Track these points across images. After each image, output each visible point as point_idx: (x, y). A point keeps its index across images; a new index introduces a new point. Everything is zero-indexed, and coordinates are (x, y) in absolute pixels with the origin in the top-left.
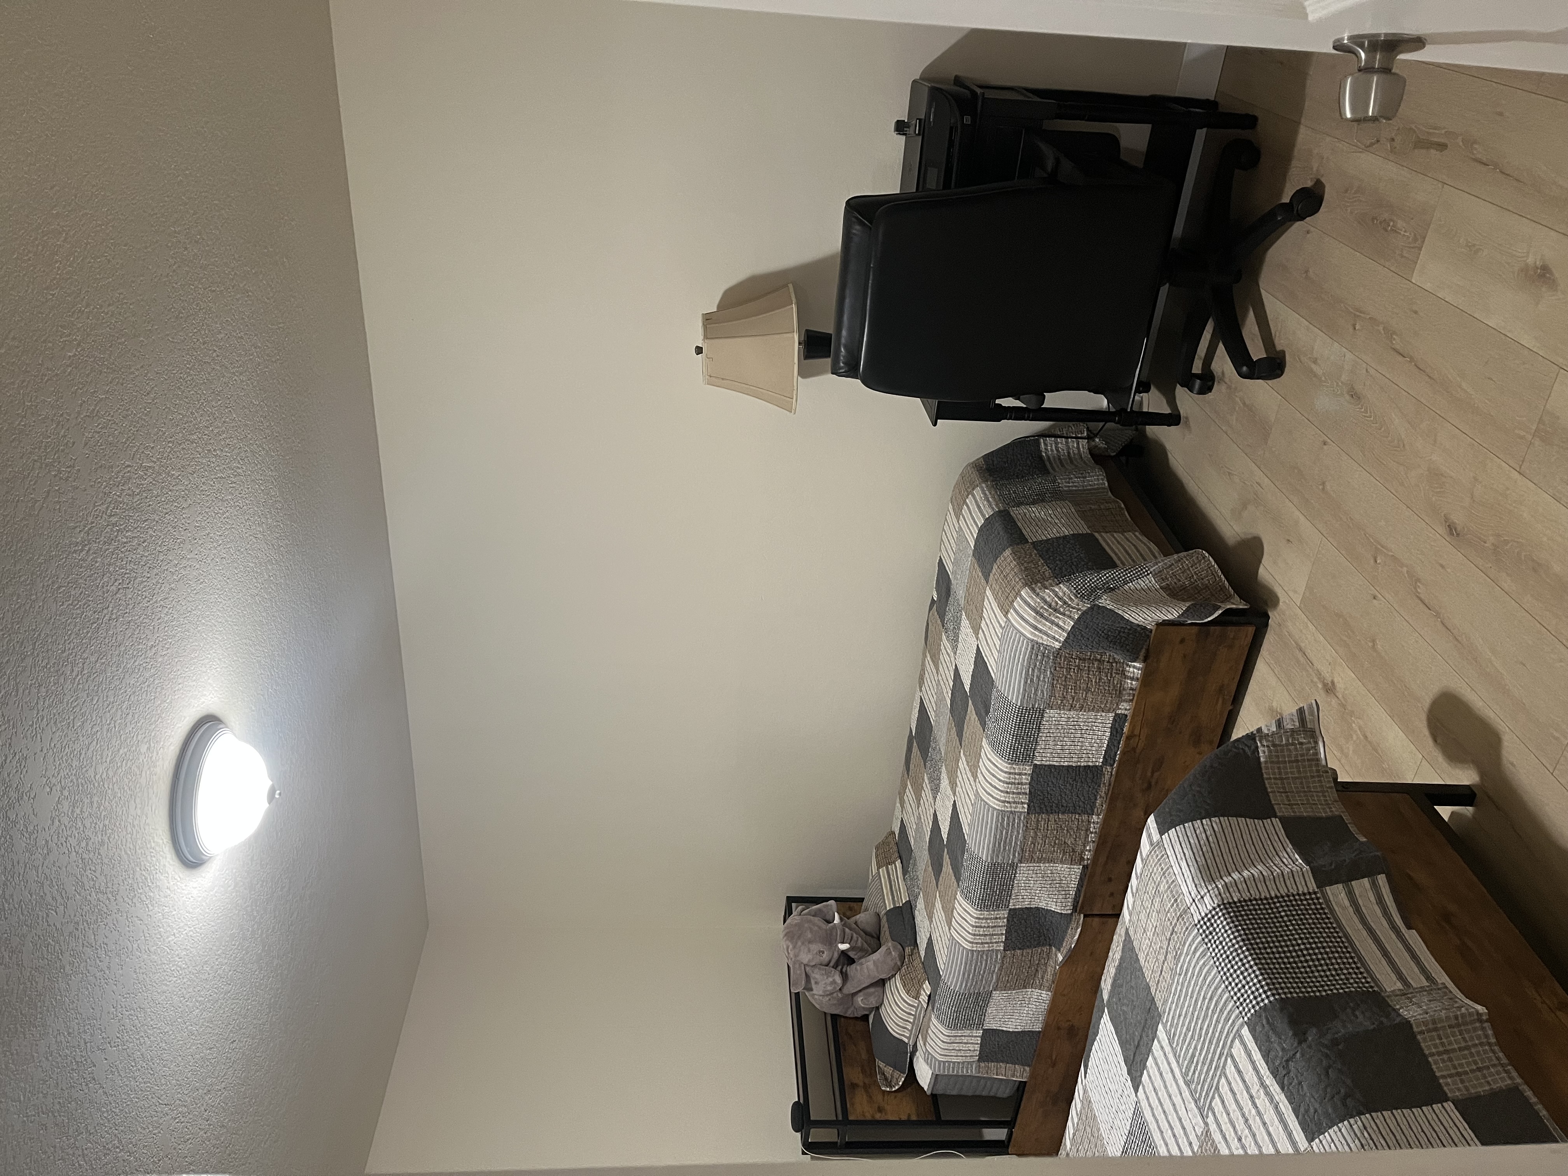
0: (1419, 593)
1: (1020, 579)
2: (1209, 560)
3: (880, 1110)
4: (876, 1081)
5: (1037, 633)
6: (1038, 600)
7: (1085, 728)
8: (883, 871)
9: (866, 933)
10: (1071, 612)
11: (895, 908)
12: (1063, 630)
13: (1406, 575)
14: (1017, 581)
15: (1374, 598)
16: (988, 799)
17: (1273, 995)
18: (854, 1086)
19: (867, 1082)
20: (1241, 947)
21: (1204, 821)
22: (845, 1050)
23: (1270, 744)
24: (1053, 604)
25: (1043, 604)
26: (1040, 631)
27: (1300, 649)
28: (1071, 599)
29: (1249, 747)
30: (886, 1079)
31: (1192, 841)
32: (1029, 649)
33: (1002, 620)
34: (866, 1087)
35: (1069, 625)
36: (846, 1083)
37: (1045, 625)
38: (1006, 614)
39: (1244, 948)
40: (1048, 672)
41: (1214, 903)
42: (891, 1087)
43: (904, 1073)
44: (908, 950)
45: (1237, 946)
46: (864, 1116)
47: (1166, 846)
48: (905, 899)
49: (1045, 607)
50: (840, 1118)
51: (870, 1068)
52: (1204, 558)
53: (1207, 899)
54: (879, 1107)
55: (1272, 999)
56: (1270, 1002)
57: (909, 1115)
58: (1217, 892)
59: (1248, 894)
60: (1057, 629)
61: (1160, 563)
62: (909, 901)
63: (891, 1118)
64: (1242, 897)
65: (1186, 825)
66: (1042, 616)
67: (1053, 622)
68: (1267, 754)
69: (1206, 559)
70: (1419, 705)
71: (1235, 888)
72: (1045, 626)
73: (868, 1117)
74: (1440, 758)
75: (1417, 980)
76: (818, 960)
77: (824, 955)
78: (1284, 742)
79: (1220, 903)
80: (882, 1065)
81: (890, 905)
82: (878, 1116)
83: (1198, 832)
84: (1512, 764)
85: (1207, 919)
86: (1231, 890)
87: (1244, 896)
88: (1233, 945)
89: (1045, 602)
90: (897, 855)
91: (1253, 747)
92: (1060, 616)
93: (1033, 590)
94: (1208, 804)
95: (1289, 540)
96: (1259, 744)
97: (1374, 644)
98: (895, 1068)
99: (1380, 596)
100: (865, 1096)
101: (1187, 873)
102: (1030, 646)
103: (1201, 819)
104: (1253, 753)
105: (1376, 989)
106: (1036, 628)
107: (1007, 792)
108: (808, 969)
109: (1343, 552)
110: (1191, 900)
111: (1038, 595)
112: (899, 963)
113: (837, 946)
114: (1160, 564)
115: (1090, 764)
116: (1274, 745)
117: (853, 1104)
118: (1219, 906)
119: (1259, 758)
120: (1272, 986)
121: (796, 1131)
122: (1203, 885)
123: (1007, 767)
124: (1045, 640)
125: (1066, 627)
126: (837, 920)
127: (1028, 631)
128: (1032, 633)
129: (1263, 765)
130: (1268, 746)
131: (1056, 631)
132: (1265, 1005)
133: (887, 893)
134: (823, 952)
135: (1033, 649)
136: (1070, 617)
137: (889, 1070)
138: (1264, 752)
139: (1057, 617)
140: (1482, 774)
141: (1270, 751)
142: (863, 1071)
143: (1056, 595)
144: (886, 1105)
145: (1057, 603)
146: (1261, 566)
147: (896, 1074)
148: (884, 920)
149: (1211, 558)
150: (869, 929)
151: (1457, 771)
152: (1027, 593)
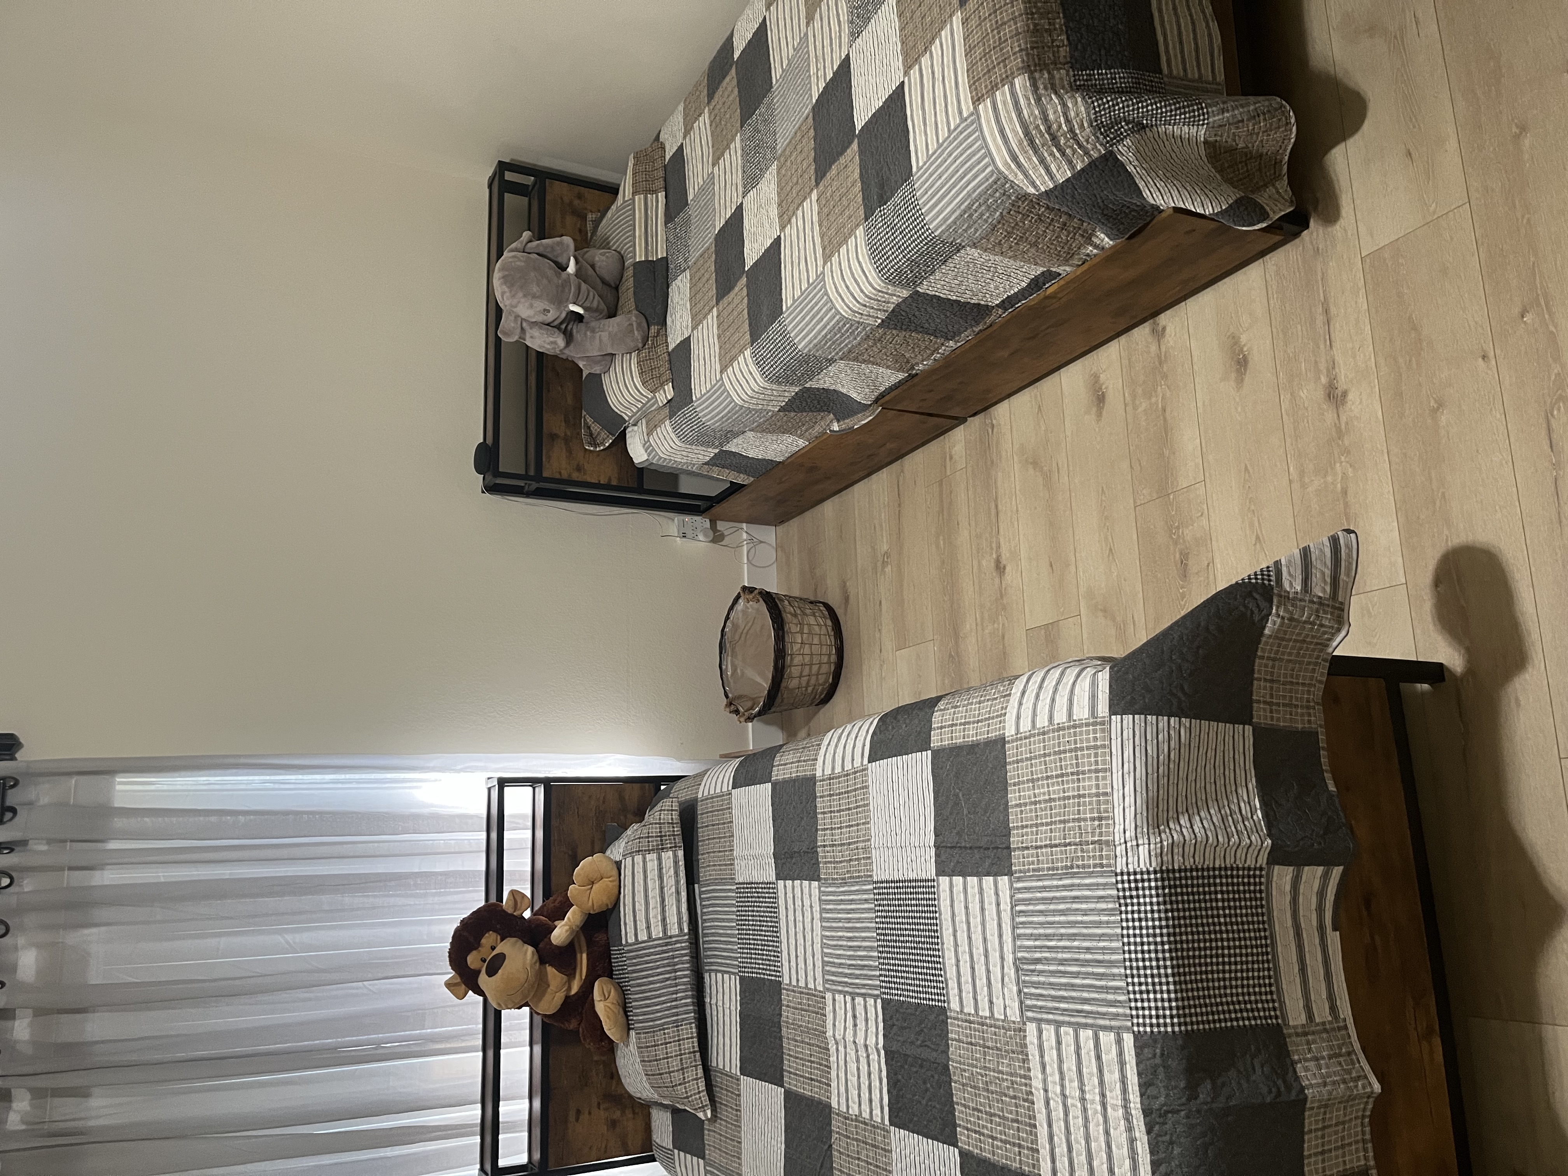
0: (1552, 415)
1: (1021, 50)
2: (1291, 130)
3: (579, 469)
4: (579, 434)
5: (1013, 166)
6: (1037, 112)
7: (1001, 271)
8: (640, 199)
9: (604, 282)
10: (1074, 151)
11: (647, 261)
12: (1052, 177)
13: (1553, 377)
14: (1014, 48)
15: (1484, 357)
16: (836, 299)
17: (1180, 1024)
18: (553, 437)
19: (569, 433)
20: (1163, 943)
21: (1172, 719)
22: (549, 391)
23: (1287, 615)
24: (1055, 126)
25: (1040, 122)
26: (1019, 165)
27: (1327, 311)
28: (1082, 126)
29: (1260, 611)
30: (591, 435)
31: (1149, 751)
32: (991, 181)
33: (967, 107)
34: (567, 440)
35: (1063, 174)
36: (545, 430)
37: (1030, 159)
38: (977, 101)
39: (1166, 947)
40: (998, 213)
41: (1151, 865)
42: (596, 445)
43: (613, 435)
44: (654, 329)
45: (1159, 939)
46: (560, 473)
47: (1113, 737)
48: (662, 253)
49: (1042, 128)
50: (532, 473)
51: (574, 418)
52: (1287, 124)
53: (1143, 851)
54: (578, 465)
55: (1177, 1029)
56: (1173, 1032)
57: (610, 479)
58: (1159, 851)
59: (1192, 860)
60: (1044, 174)
61: (1228, 111)
62: (667, 258)
63: (589, 480)
64: (1184, 863)
65: (1149, 717)
66: (1032, 142)
67: (1042, 161)
68: (1276, 627)
69: (1288, 127)
70: (1446, 532)
71: (1181, 849)
72: (1029, 161)
73: (565, 476)
74: (1428, 605)
75: (1322, 1013)
76: (540, 318)
77: (549, 315)
78: (1304, 619)
79: (1158, 869)
80: (589, 420)
81: (640, 256)
82: (576, 476)
83: (1160, 736)
84: (1517, 700)
85: (1135, 878)
86: (1176, 851)
87: (1187, 863)
88: (1155, 935)
89: (1045, 119)
90: (661, 183)
91: (1265, 612)
92: (1057, 154)
93: (1034, 85)
94: (1185, 694)
95: (1410, 154)
96: (1274, 611)
97: (1438, 408)
98: (604, 427)
99: (1494, 362)
100: (564, 450)
101: (1130, 800)
102: (993, 178)
103: (1169, 716)
104: (1262, 619)
105: (1280, 1021)
106: (1015, 158)
107: (865, 306)
108: (524, 325)
109: (1482, 256)
110: (1122, 841)
111: (1038, 100)
112: (640, 345)
113: (567, 306)
114: (1226, 115)
115: (982, 303)
116: (1291, 619)
117: (549, 457)
118: (1155, 872)
119: (1264, 628)
120: (1183, 1012)
121: (479, 471)
122: (1145, 830)
123: (879, 285)
124: (1019, 180)
125: (1058, 177)
126: (572, 269)
127: (1001, 158)
128: (1006, 164)
129: (1264, 639)
130: (1283, 618)
131: (1041, 175)
132: (1166, 1032)
133: (640, 236)
134: (549, 311)
135: (996, 183)
136: (1070, 163)
137: (596, 428)
138: (1274, 623)
139: (1052, 154)
140: (1471, 671)
141: (1282, 624)
142: (567, 421)
143: (1065, 115)
144: (586, 465)
145: (1060, 126)
146: (1343, 145)
147: (603, 434)
148: (629, 273)
149: (1294, 128)
150: (607, 278)
151: (1440, 638)
152: (1025, 87)
